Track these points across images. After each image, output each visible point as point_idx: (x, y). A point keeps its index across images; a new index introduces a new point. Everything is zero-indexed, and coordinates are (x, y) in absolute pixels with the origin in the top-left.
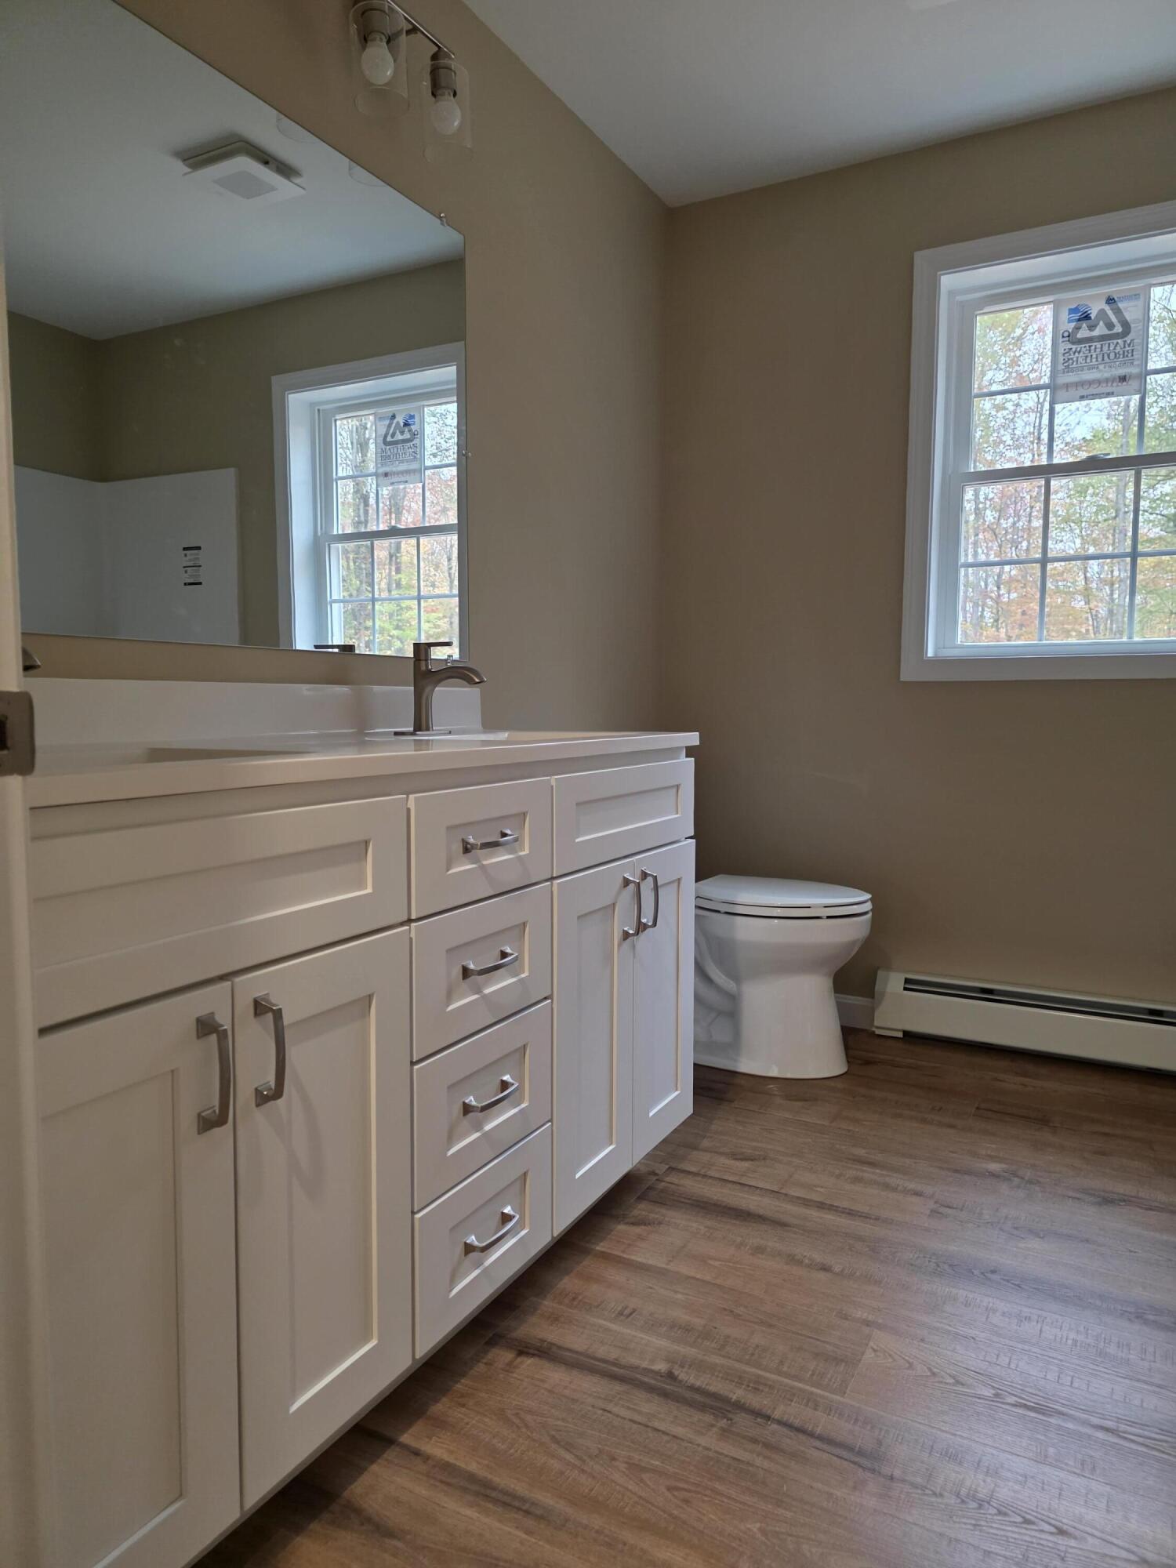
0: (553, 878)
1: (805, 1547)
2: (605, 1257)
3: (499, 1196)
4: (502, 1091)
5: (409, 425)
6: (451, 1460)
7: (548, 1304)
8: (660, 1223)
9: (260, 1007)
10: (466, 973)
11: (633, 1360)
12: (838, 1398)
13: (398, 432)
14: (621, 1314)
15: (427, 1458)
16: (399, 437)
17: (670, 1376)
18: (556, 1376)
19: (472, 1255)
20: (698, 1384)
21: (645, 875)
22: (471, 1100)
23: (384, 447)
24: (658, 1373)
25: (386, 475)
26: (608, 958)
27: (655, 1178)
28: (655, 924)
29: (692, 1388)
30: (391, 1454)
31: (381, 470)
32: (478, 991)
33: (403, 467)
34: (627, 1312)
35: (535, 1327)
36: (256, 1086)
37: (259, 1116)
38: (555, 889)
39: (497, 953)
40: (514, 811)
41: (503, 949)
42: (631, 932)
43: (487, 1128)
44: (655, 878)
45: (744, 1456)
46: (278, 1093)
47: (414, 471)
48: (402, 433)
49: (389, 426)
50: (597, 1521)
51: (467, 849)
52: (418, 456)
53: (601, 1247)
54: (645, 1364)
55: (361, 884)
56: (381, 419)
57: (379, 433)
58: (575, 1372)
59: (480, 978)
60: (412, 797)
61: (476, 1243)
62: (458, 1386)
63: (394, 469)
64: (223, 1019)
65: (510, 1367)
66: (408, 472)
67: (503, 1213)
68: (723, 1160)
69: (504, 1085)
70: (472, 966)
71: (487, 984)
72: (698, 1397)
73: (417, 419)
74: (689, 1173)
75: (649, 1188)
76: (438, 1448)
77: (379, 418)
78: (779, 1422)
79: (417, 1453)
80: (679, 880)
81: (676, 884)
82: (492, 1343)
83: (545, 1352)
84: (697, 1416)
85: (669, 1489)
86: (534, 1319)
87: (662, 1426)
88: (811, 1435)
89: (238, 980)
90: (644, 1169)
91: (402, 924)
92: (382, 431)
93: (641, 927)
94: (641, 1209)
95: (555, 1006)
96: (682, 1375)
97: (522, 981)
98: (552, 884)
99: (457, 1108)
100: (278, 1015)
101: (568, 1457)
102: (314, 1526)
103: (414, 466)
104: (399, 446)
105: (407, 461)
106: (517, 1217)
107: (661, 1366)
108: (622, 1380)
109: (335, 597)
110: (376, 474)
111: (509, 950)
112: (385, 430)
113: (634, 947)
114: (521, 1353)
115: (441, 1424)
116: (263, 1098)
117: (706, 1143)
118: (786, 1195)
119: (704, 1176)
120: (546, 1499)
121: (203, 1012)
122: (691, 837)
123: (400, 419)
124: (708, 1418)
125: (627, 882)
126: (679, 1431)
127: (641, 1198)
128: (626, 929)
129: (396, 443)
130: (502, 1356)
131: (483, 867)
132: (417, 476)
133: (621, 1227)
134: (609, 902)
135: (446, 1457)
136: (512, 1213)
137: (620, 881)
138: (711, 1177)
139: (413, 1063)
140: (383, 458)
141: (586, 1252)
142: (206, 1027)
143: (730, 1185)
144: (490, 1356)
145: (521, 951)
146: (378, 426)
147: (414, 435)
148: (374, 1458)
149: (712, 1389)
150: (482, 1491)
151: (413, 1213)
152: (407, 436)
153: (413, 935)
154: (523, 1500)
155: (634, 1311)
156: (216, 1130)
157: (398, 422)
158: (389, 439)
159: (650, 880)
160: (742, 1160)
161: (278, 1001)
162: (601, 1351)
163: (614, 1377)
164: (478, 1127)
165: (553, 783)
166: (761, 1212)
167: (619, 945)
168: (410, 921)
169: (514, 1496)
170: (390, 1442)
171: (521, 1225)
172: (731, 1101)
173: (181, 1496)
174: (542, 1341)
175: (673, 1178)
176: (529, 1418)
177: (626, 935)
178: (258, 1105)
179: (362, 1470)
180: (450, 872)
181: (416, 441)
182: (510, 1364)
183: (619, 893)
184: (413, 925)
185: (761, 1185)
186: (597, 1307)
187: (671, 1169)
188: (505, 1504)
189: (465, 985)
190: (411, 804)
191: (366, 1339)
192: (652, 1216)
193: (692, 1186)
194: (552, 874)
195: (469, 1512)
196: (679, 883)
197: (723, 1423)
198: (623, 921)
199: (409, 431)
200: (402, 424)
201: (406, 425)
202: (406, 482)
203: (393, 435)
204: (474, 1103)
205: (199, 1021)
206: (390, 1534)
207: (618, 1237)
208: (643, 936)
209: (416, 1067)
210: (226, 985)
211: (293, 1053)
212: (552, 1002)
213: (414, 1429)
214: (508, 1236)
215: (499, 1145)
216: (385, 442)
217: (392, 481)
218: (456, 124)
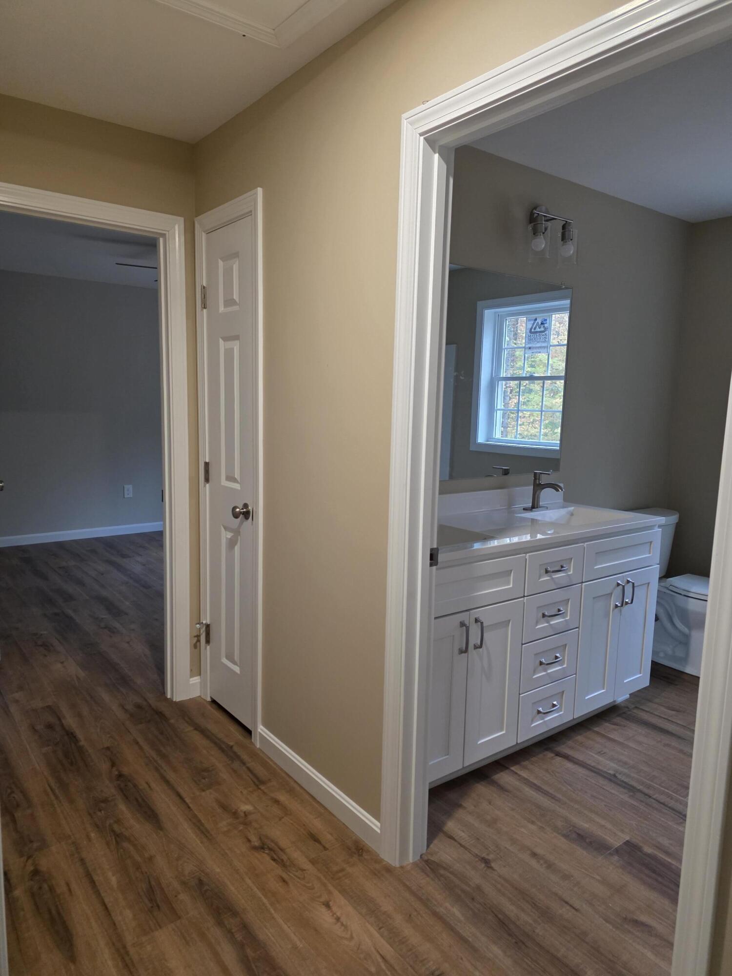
0: (582, 582)
1: (651, 833)
2: (598, 733)
3: (552, 697)
4: (556, 659)
5: (544, 324)
6: (528, 778)
7: (570, 743)
8: (625, 726)
9: (477, 621)
10: (544, 616)
11: (600, 767)
12: (683, 799)
13: (537, 327)
14: (599, 752)
15: (519, 776)
16: (539, 330)
17: (615, 776)
18: (569, 765)
19: (540, 714)
20: (625, 780)
21: (628, 582)
22: (543, 660)
23: (530, 334)
24: (610, 774)
25: (530, 348)
26: (607, 615)
27: (627, 709)
28: (632, 603)
29: (623, 781)
30: (507, 771)
31: (528, 346)
32: (548, 622)
33: (538, 345)
34: (602, 752)
35: (564, 749)
36: (474, 643)
37: (475, 652)
38: (583, 586)
39: (557, 609)
40: (568, 557)
41: (559, 608)
42: (619, 605)
43: (549, 671)
44: (633, 584)
45: (635, 803)
46: (481, 646)
47: (544, 347)
48: (540, 328)
49: (533, 324)
50: (576, 806)
51: (547, 572)
52: (547, 340)
53: (596, 729)
54: (605, 770)
55: (509, 584)
56: (529, 320)
57: (528, 327)
58: (577, 766)
59: (549, 618)
60: (528, 555)
61: (542, 711)
62: (532, 759)
63: (534, 346)
64: (467, 623)
65: (552, 758)
66: (540, 347)
67: (553, 704)
68: (663, 709)
69: (556, 657)
70: (546, 614)
71: (552, 620)
72: (624, 785)
73: (548, 321)
74: (644, 710)
75: (624, 713)
76: (524, 774)
77: (528, 320)
78: (654, 799)
79: (516, 773)
80: (649, 583)
81: (647, 585)
82: (547, 749)
83: (567, 757)
84: (622, 789)
85: (605, 806)
86: (563, 746)
87: (608, 789)
88: (666, 806)
89: (471, 611)
90: (623, 705)
91: (521, 597)
92: (530, 326)
93: (623, 603)
94: (618, 720)
95: (580, 631)
96: (619, 776)
97: (566, 620)
98: (582, 585)
99: (538, 663)
100: (482, 623)
101: (569, 788)
102: (482, 782)
103: (544, 345)
104: (537, 334)
105: (542, 342)
106: (559, 706)
107: (612, 772)
108: (595, 772)
109: (499, 407)
110: (525, 348)
111: (562, 609)
112: (531, 326)
113: (621, 611)
114: (557, 755)
115: (525, 768)
116: (476, 647)
117: (657, 700)
118: (689, 728)
119: (652, 713)
120: (559, 796)
121: (461, 620)
122: (658, 564)
123: (539, 321)
124: (626, 791)
125: (618, 585)
126: (613, 791)
127: (619, 715)
128: (617, 604)
129: (536, 332)
130: (550, 755)
131: (553, 579)
132: (546, 349)
133: (607, 724)
134: (609, 592)
135: (526, 777)
136: (557, 704)
137: (616, 583)
138: (654, 714)
139: (522, 644)
140: (529, 340)
141: (590, 729)
142: (462, 624)
143: (663, 719)
144: (545, 753)
145: (567, 610)
146: (528, 324)
147: (546, 329)
148: (502, 771)
149: (630, 783)
150: (538, 789)
151: (520, 694)
152: (542, 329)
153: (525, 601)
154: (552, 795)
155: (605, 753)
156: (463, 654)
157: (538, 323)
158: (533, 330)
159: (631, 584)
160: (672, 710)
161: (482, 619)
162: (589, 762)
163: (592, 771)
164: (545, 670)
165: (585, 546)
166: (674, 732)
167: (613, 610)
168: (524, 596)
169: (548, 792)
170: (507, 768)
171: (560, 710)
172: (676, 685)
173: (448, 755)
174: (566, 754)
175: (635, 711)
176: (557, 774)
177: (616, 606)
178: (475, 649)
179: (498, 773)
180: (541, 580)
181: (547, 332)
182: (552, 757)
183: (614, 589)
184: (525, 598)
185: (679, 722)
186: (591, 748)
187: (636, 707)
188: (545, 794)
189: (543, 620)
190: (527, 557)
191: (502, 730)
192: (622, 723)
193: (645, 716)
194: (582, 580)
195: (533, 793)
196: (648, 585)
197: (632, 794)
198: (615, 600)
199: (544, 327)
200: (540, 323)
201: (542, 324)
202: (540, 352)
203: (535, 329)
204: (544, 662)
205: (461, 622)
206: (507, 791)
207: (605, 728)
208: (626, 607)
209: (524, 646)
210: (468, 613)
211: (485, 635)
212: (579, 630)
213: (515, 767)
214: (554, 712)
215: (553, 679)
216: (531, 332)
217: (533, 351)
218: (571, 252)
